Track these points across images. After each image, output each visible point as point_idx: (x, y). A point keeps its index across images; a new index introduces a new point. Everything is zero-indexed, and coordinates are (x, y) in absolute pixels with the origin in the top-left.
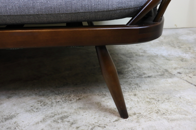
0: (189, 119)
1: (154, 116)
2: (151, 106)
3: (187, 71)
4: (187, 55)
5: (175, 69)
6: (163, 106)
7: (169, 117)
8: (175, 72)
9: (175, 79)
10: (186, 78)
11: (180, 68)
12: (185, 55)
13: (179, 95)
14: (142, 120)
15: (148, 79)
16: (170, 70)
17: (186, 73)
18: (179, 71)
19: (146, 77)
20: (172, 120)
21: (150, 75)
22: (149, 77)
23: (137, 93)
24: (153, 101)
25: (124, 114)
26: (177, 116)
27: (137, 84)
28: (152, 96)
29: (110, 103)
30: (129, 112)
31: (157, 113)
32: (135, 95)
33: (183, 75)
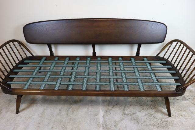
0: (192, 119)
1: (180, 117)
2: (179, 113)
3: (193, 98)
4: (193, 89)
5: (188, 96)
6: (184, 113)
8: (188, 98)
9: (188, 102)
10: (192, 101)
11: (190, 96)
12: (192, 88)
13: (189, 109)
14: (176, 118)
15: (177, 101)
16: (186, 97)
17: (192, 99)
18: (189, 97)
19: (176, 100)
20: (186, 119)
21: (178, 99)
22: (178, 100)
23: (174, 107)
24: (180, 111)
25: (170, 115)
26: (188, 117)
27: (173, 103)
28: (179, 109)
29: (165, 111)
30: (171, 114)
31: (181, 116)
32: (173, 108)
33: (191, 100)
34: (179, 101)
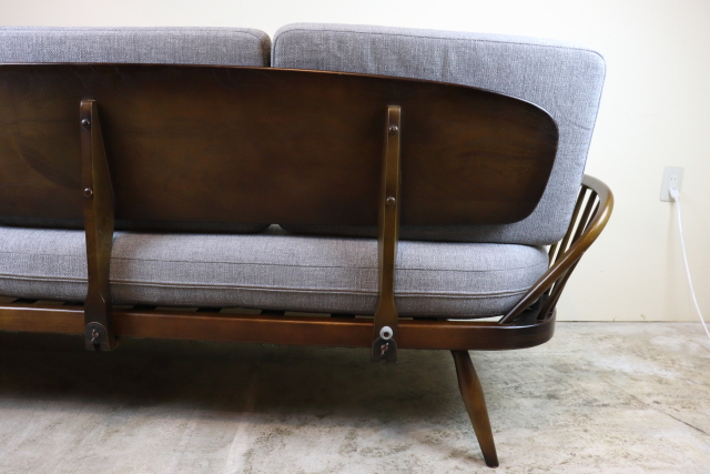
0: (678, 469)
1: (622, 461)
2: (614, 447)
3: (671, 400)
4: (669, 373)
5: (649, 395)
6: (636, 449)
7: (646, 464)
8: (649, 400)
9: (650, 412)
10: (669, 411)
11: (658, 395)
12: (664, 372)
13: (658, 436)
14: (603, 465)
15: (604, 409)
16: (640, 397)
17: (668, 403)
18: (655, 398)
20: (651, 468)
21: (606, 402)
22: (604, 405)
23: (588, 427)
24: (617, 441)
26: (658, 464)
27: (586, 416)
28: (613, 434)
31: (626, 457)
32: (586, 431)
33: (664, 406)
34: (610, 410)
